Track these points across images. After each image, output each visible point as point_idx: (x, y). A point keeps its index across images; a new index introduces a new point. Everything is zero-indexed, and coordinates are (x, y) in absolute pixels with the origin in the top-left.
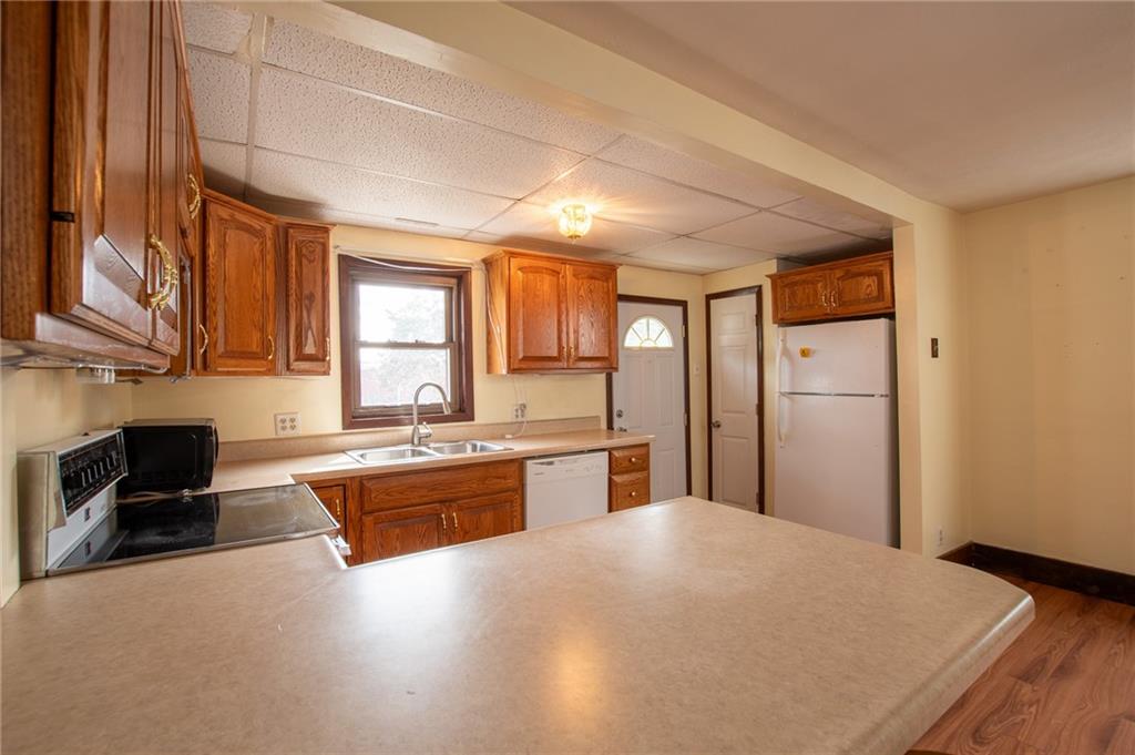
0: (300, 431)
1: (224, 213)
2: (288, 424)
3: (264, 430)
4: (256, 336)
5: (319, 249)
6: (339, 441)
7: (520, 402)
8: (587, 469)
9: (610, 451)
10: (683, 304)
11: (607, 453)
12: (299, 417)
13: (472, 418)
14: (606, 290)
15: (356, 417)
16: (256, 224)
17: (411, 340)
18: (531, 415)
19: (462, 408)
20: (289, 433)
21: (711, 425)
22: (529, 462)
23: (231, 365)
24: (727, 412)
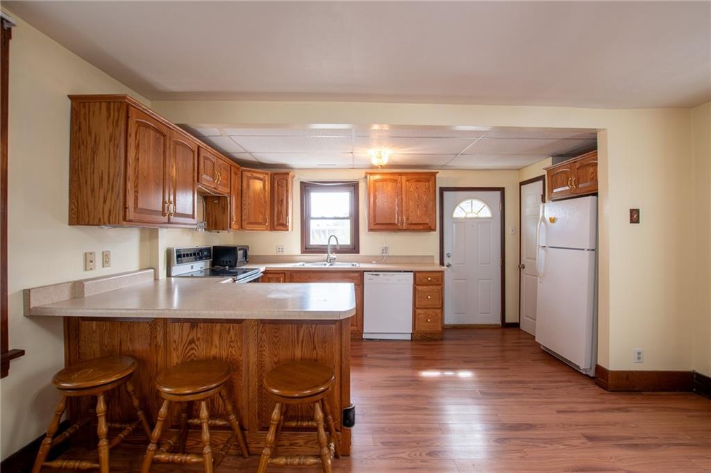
0: (285, 253)
1: (249, 174)
2: (281, 250)
3: (272, 252)
4: (261, 217)
5: (285, 181)
6: (298, 258)
7: (385, 246)
8: (399, 280)
9: (415, 273)
10: (502, 190)
11: (412, 274)
12: (285, 248)
13: (358, 253)
14: (427, 187)
15: (307, 249)
16: (261, 176)
17: (320, 216)
18: (390, 253)
19: (354, 248)
20: (281, 254)
21: (521, 267)
22: (365, 273)
23: (251, 227)
24: (528, 258)
